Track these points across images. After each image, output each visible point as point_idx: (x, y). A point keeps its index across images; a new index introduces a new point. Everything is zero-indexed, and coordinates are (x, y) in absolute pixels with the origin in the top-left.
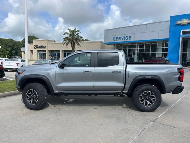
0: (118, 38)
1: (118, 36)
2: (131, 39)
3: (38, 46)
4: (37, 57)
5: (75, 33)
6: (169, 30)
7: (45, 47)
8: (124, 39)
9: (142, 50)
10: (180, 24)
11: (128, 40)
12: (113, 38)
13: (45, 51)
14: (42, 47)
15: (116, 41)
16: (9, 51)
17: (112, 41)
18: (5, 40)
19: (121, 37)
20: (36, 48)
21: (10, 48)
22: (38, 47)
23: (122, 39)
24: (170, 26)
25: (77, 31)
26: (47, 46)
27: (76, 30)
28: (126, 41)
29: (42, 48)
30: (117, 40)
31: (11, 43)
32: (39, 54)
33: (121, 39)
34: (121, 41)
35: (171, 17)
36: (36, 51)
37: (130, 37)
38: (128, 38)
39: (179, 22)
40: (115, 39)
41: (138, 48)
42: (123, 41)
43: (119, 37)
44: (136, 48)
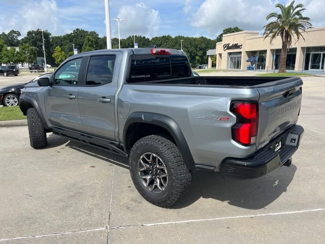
3: (230, 46)
4: (228, 64)
5: (292, 11)
7: (241, 45)
13: (240, 53)
14: (236, 46)
16: (200, 57)
18: (195, 39)
20: (227, 49)
21: (201, 52)
22: (229, 48)
25: (297, 7)
26: (245, 44)
27: (294, 6)
29: (236, 48)
31: (203, 44)
32: (231, 59)
36: (227, 54)
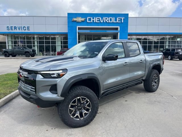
0: (13, 28)
1: (13, 26)
2: (29, 30)
6: (67, 25)
8: (22, 30)
9: (43, 42)
10: (76, 21)
11: (27, 31)
12: (6, 27)
15: (10, 31)
17: (5, 30)
19: (17, 27)
23: (19, 29)
24: (68, 22)
28: (23, 31)
30: (13, 30)
33: (17, 29)
34: (18, 31)
35: (68, 13)
37: (28, 28)
38: (27, 29)
39: (75, 19)
40: (10, 28)
41: (37, 39)
42: (20, 31)
43: (15, 27)
44: (36, 40)
